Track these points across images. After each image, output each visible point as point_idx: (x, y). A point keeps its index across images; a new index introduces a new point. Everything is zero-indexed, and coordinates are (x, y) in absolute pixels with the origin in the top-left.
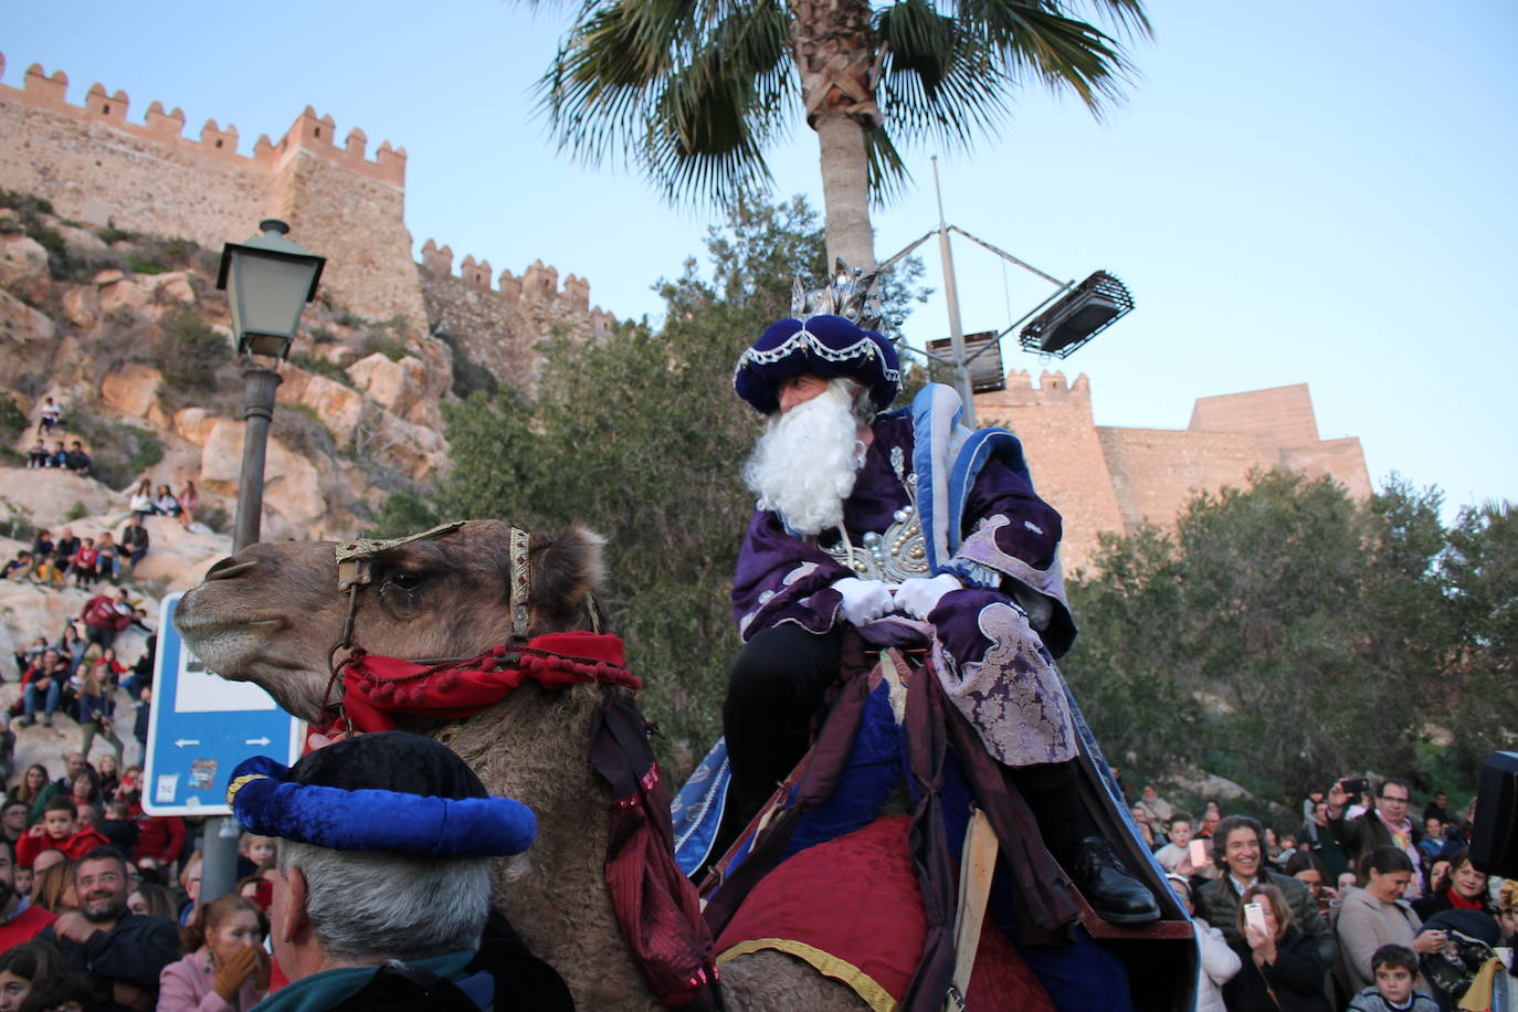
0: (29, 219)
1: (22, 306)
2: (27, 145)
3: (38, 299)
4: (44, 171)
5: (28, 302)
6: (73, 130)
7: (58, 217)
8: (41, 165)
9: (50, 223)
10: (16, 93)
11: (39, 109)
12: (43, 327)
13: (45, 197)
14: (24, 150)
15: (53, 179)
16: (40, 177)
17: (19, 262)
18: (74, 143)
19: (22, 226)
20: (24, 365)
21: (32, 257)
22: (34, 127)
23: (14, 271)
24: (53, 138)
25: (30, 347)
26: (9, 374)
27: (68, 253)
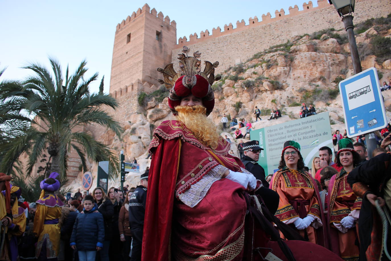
0: (329, 34)
1: (335, 54)
2: (324, 18)
3: (338, 51)
4: (330, 22)
5: (336, 53)
6: (332, 9)
7: (336, 30)
8: (328, 21)
9: (335, 32)
10: (317, 8)
11: (323, 8)
12: (341, 57)
13: (332, 27)
14: (323, 19)
15: (332, 22)
16: (329, 24)
17: (331, 45)
18: (334, 11)
19: (329, 36)
20: (341, 68)
21: (333, 42)
22: (323, 13)
23: (330, 47)
24: (329, 13)
25: (340, 63)
26: (338, 71)
27: (341, 37)
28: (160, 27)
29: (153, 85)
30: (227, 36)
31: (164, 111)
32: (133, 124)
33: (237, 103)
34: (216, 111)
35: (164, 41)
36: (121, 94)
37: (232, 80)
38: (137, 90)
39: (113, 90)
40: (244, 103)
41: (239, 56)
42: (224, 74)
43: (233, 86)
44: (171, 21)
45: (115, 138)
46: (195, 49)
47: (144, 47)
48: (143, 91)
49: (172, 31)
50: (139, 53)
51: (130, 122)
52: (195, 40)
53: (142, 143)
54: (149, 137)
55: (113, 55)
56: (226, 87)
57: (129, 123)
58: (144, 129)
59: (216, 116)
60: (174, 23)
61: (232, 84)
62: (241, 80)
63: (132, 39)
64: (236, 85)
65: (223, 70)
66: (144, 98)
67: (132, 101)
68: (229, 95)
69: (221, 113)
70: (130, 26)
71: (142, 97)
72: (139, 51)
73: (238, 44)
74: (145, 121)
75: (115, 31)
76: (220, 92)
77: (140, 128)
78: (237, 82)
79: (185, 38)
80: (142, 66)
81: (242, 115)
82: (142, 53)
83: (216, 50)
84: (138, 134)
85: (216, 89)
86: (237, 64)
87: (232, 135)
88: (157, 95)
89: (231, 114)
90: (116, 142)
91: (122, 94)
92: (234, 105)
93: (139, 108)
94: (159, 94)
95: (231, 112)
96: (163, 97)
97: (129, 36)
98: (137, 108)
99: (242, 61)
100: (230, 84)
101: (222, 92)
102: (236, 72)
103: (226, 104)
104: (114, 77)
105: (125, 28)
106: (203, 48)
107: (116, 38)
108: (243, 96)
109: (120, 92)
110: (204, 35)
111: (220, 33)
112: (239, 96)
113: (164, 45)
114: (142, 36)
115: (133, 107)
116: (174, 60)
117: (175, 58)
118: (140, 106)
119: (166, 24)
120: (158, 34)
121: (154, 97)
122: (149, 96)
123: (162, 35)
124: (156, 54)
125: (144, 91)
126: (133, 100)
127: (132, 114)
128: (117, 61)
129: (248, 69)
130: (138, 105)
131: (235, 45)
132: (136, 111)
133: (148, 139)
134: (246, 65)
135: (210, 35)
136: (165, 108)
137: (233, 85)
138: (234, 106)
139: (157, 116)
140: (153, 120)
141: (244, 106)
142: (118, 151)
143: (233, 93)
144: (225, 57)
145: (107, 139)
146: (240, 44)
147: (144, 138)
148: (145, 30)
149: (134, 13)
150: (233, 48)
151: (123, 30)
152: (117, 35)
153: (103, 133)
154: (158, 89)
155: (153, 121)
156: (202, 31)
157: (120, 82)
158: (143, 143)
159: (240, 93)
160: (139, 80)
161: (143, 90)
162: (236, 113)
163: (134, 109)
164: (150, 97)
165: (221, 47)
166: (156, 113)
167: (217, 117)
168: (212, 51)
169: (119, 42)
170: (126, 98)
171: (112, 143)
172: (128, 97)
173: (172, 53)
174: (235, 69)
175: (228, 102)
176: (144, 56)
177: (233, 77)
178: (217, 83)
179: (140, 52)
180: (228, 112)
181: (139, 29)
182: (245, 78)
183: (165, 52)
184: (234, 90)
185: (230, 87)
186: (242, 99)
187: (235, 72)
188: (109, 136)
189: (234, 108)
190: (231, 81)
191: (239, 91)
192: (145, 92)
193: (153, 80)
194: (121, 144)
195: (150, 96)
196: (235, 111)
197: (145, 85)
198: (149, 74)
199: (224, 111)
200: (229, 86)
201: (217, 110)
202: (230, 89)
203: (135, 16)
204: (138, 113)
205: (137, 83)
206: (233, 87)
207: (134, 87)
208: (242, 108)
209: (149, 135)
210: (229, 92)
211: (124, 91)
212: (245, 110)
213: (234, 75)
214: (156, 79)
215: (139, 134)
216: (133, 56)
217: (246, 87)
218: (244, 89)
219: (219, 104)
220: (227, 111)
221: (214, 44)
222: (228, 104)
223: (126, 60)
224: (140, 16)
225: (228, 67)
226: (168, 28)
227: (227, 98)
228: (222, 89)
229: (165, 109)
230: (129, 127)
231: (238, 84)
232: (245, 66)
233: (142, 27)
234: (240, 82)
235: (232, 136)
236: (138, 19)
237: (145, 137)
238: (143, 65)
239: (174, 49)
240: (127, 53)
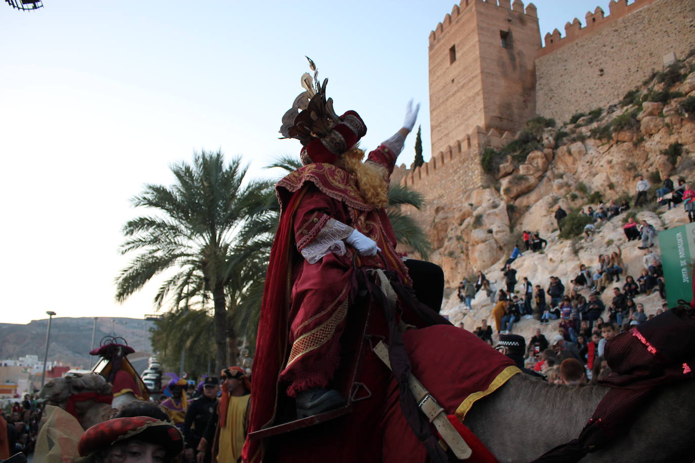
28: (507, 22)
29: (505, 131)
30: (641, 12)
31: (529, 177)
32: (476, 208)
33: (671, 146)
34: (630, 166)
35: (518, 46)
36: (451, 157)
37: (656, 101)
38: (477, 145)
39: (438, 149)
40: (685, 144)
41: (672, 47)
42: (642, 89)
43: (659, 113)
44: (525, 7)
45: (447, 235)
46: (578, 51)
47: (481, 66)
48: (488, 147)
49: (530, 25)
50: (473, 78)
51: (471, 205)
52: (577, 32)
53: (496, 240)
54: (508, 229)
55: (430, 88)
56: (645, 116)
57: (470, 207)
58: (496, 215)
59: (630, 176)
60: (532, 8)
61: (658, 109)
62: (675, 99)
63: (458, 55)
64: (664, 110)
65: (639, 81)
66: (491, 158)
67: (470, 167)
68: (653, 131)
69: (639, 169)
70: (452, 32)
71: (488, 158)
72: (473, 75)
73: (667, 22)
74: (497, 201)
75: (428, 45)
76: (635, 128)
77: (489, 215)
78: (668, 104)
79: (557, 33)
80: (482, 101)
81: (684, 169)
82: (479, 77)
83: (620, 44)
84: (486, 225)
85: (625, 124)
86: (667, 65)
87: (661, 216)
88: (515, 151)
89: (660, 170)
90: (450, 242)
91: (453, 157)
92: (666, 150)
93: (485, 178)
94: (517, 147)
95: (660, 165)
96: (527, 152)
97: (453, 50)
98: (481, 179)
99: (678, 55)
100: (654, 109)
101: (638, 129)
102: (665, 84)
103: (648, 150)
104: (437, 126)
105: (444, 37)
106: (594, 45)
107: (431, 57)
108: (683, 130)
109: (449, 154)
110: (595, 18)
111: (626, 8)
112: (674, 131)
113: (519, 54)
114: (474, 46)
115: (474, 177)
116: (541, 78)
117: (543, 74)
118: (485, 175)
119: (516, 14)
120: (505, 36)
121: (509, 153)
122: (500, 154)
123: (512, 37)
124: (505, 75)
125: (490, 146)
126: (473, 165)
127: (473, 189)
128: (439, 98)
129: (690, 72)
130: (481, 172)
131: (661, 26)
132: (480, 184)
133: (504, 233)
134: (687, 65)
135: (605, 15)
136: (531, 172)
137: (659, 111)
138: (665, 153)
139: (519, 189)
140: (512, 196)
141: (687, 150)
142: (455, 258)
143: (660, 127)
144: (641, 54)
145: (436, 238)
146: (671, 20)
147: (497, 232)
148: (479, 34)
149: (456, 8)
150: (657, 33)
151: (442, 42)
152: (433, 51)
153: (428, 228)
154: (517, 137)
155: (512, 198)
156: (589, 12)
157: (448, 134)
158: (498, 240)
159: (675, 126)
160: (478, 127)
161: (488, 143)
162: (670, 166)
163: (476, 180)
164: (502, 155)
165: (631, 35)
166: (516, 183)
167: (631, 179)
168: (612, 48)
169: (438, 64)
170: (460, 162)
171: (444, 244)
172: (464, 161)
173: (534, 66)
174: (663, 78)
175: (652, 147)
176: (483, 81)
177: (660, 94)
178: (627, 110)
179: (476, 76)
180: (654, 166)
181: (469, 34)
182: (684, 93)
183: (521, 66)
184: (663, 121)
185: (655, 115)
186: (681, 137)
187: (663, 83)
188: (438, 233)
189: (666, 157)
190: (656, 103)
191: (673, 122)
192: (492, 147)
193: (505, 122)
194: (459, 245)
195: (503, 153)
196: (668, 163)
197: (491, 135)
198: (496, 113)
199: (645, 165)
200: (651, 114)
201: (631, 164)
202: (654, 120)
203: (459, 13)
204: (484, 187)
205: (476, 134)
206: (661, 114)
207: (471, 141)
208: (684, 155)
209: (506, 225)
210: (651, 126)
211: (455, 151)
212: (690, 159)
213: (660, 91)
214: (510, 119)
215: (488, 225)
216: (464, 84)
217: (687, 111)
218: (683, 117)
219: (635, 153)
220: (651, 165)
221: (616, 33)
222: (653, 151)
223: (453, 95)
224: (466, 10)
225: (649, 73)
226: (522, 20)
227: (650, 138)
228: (639, 122)
229: (533, 174)
230: (470, 214)
231: (670, 108)
232: (684, 66)
233: (473, 31)
234: (674, 103)
235: (660, 218)
236: (465, 17)
237: (500, 229)
238: (484, 98)
239: (538, 57)
240: (453, 81)
